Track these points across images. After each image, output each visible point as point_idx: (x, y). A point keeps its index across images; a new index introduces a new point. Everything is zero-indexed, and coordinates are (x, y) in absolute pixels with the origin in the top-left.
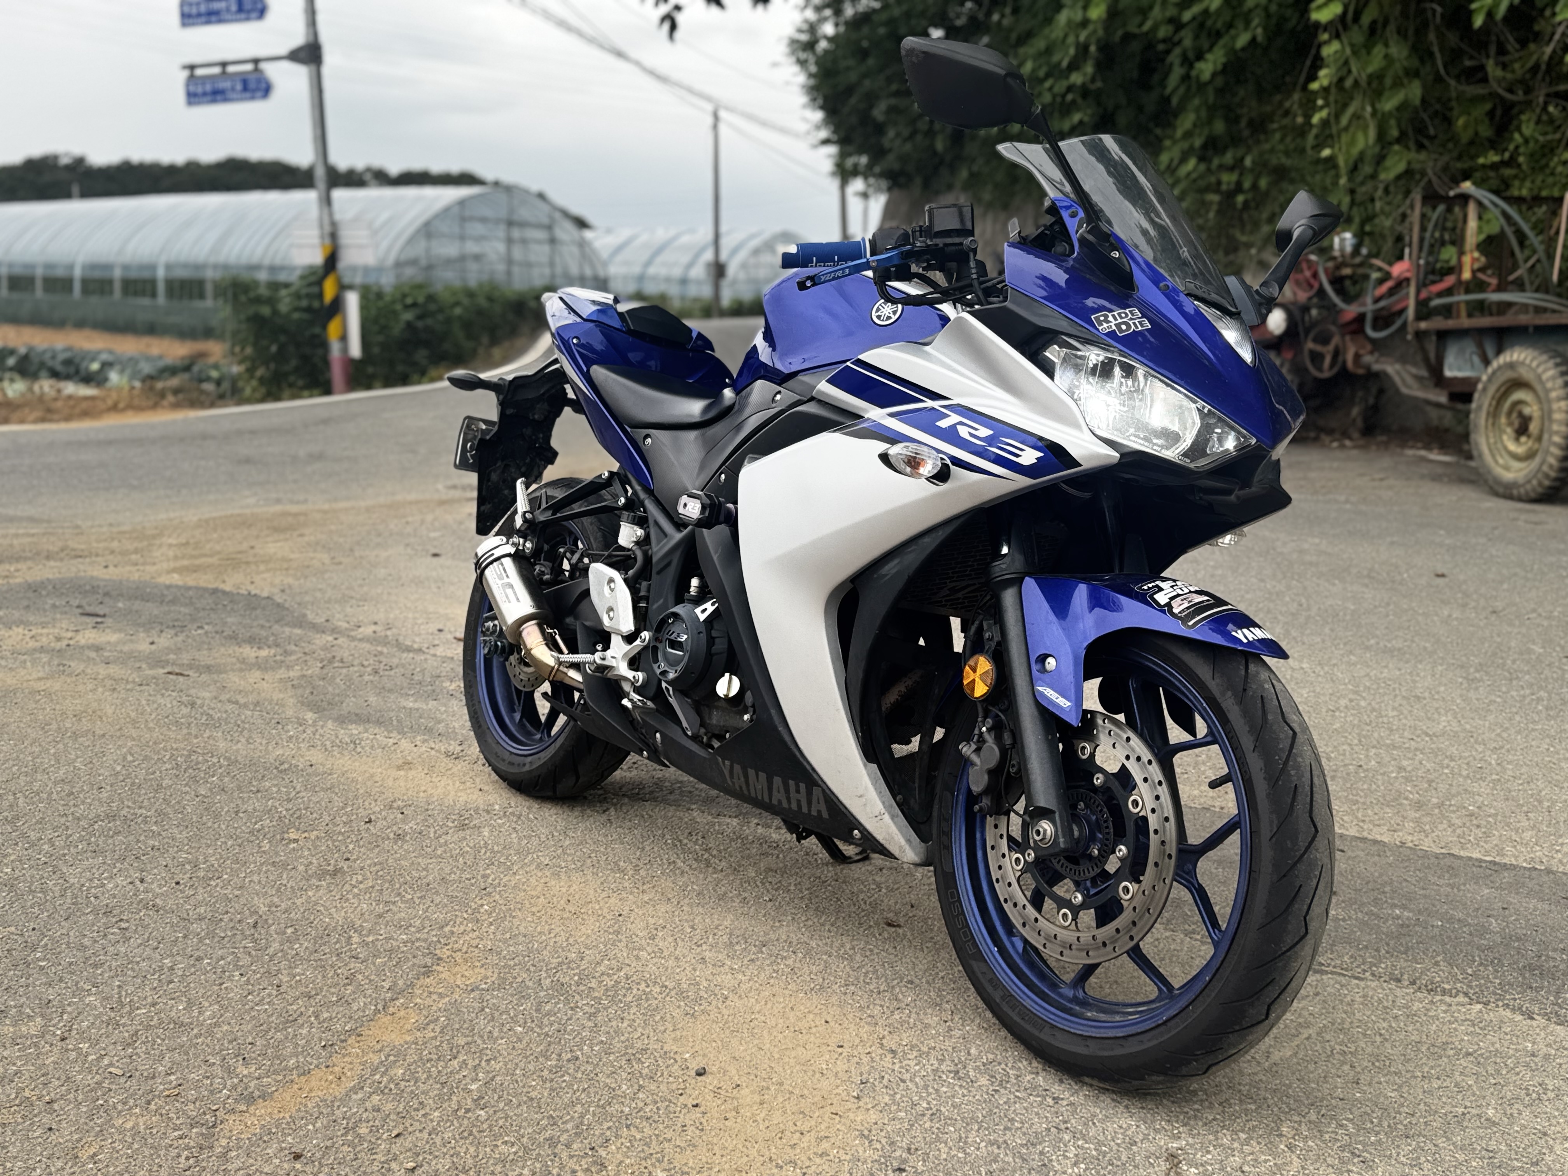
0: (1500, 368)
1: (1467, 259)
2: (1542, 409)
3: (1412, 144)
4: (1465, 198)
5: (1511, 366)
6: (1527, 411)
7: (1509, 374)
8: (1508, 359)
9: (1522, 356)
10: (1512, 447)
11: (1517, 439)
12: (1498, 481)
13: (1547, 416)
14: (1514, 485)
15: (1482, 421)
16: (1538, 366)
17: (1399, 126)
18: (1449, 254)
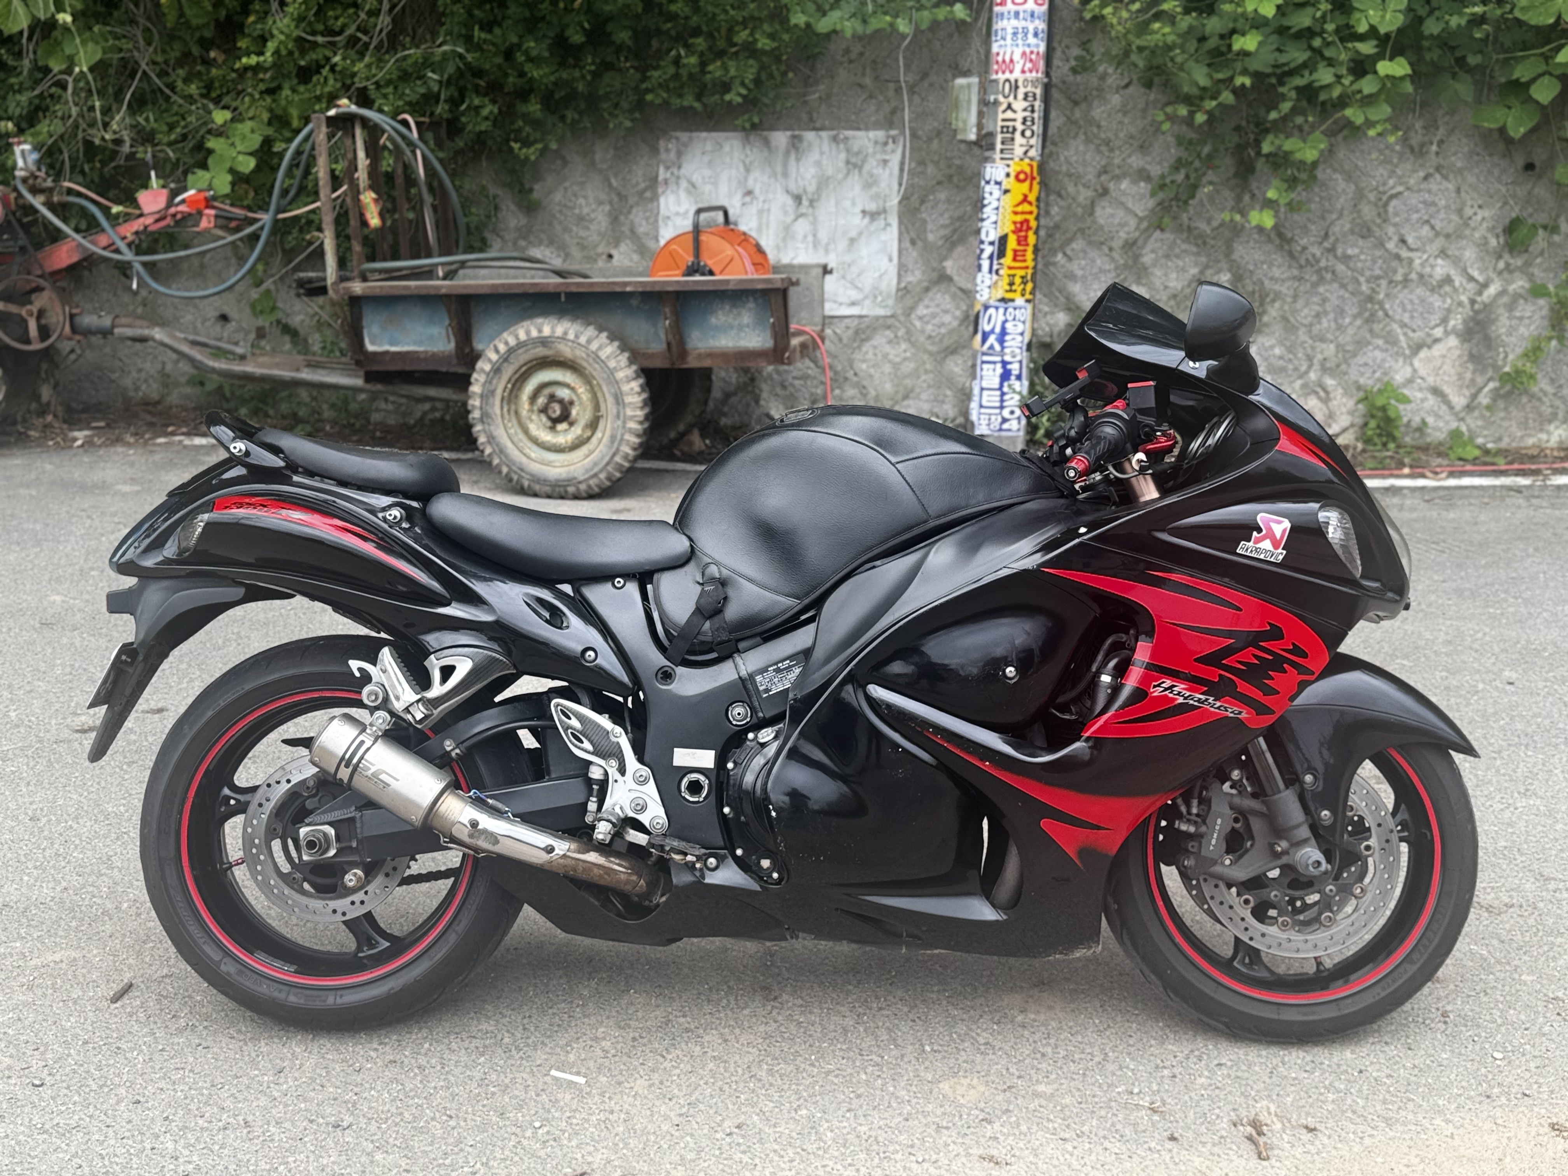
0: (521, 345)
1: (367, 200)
5: (544, 342)
6: (563, 393)
7: (540, 351)
8: (534, 333)
9: (559, 331)
10: (547, 437)
11: (552, 428)
12: (536, 479)
14: (570, 481)
15: (497, 410)
16: (589, 341)
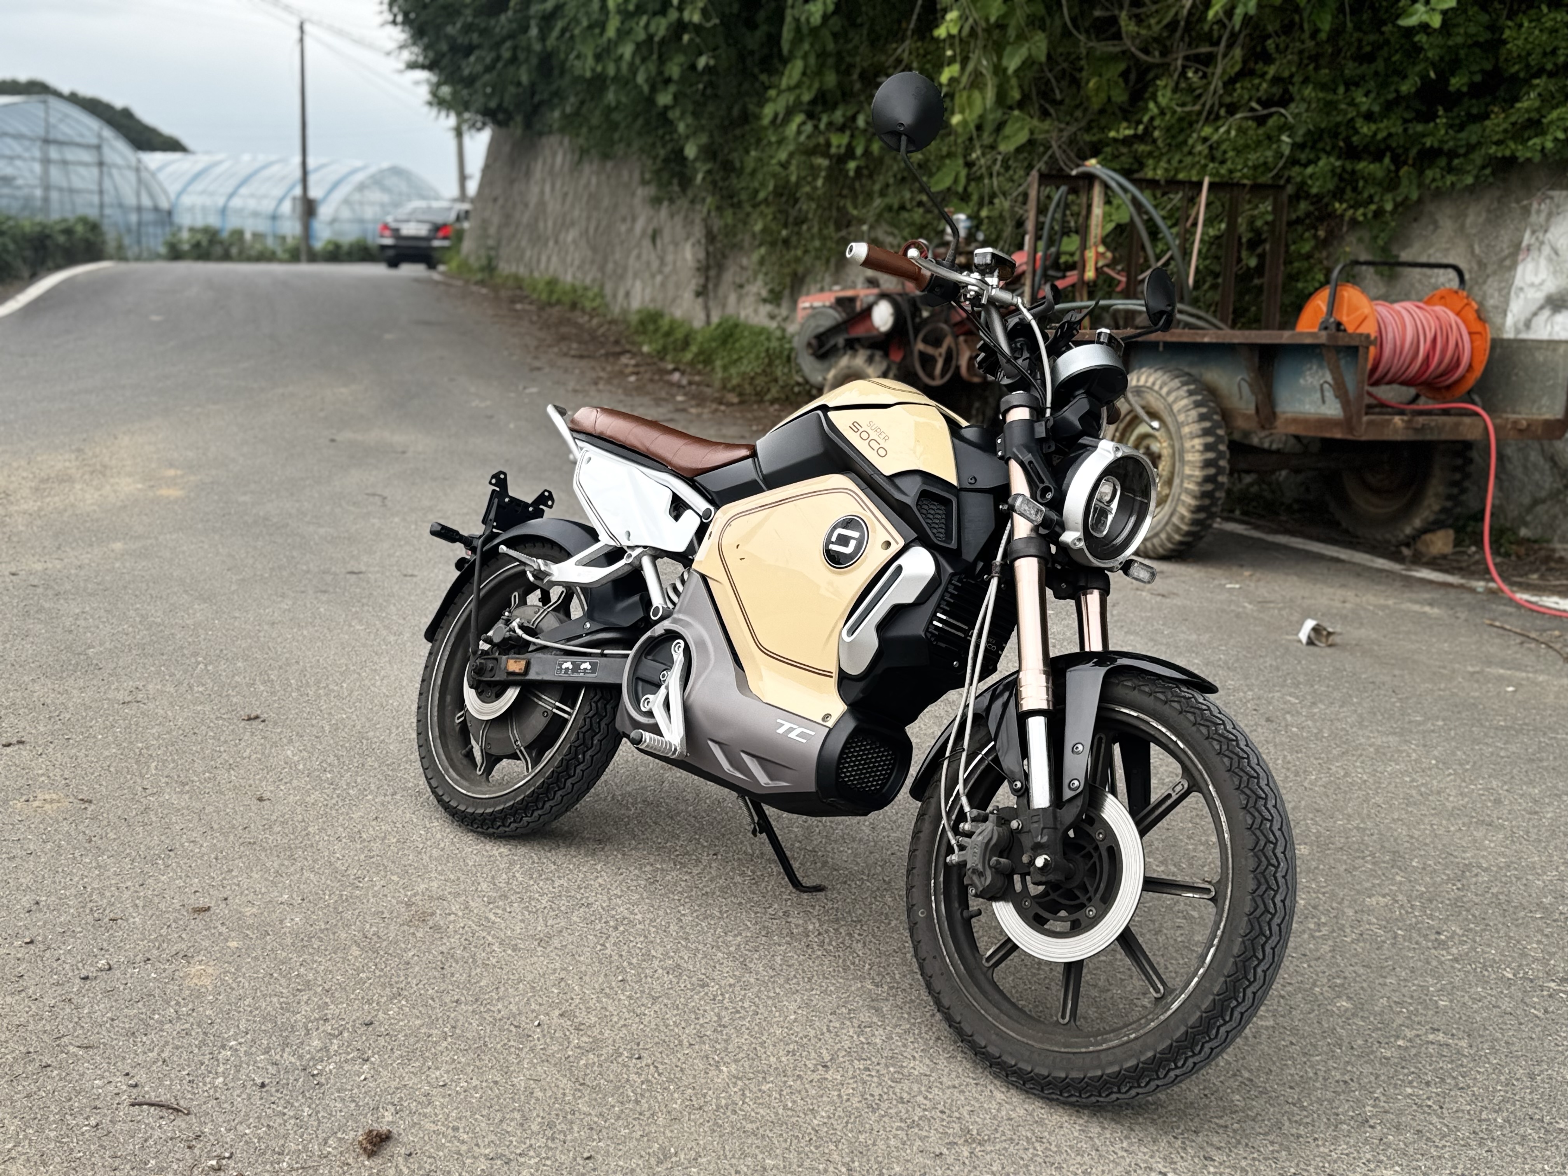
1: (1090, 254)
2: (1172, 447)
3: (1035, 109)
4: (1090, 178)
6: (1155, 447)
7: (1137, 401)
9: (1151, 380)
13: (1178, 455)
16: (1169, 393)
17: (1021, 87)
18: (1070, 244)
